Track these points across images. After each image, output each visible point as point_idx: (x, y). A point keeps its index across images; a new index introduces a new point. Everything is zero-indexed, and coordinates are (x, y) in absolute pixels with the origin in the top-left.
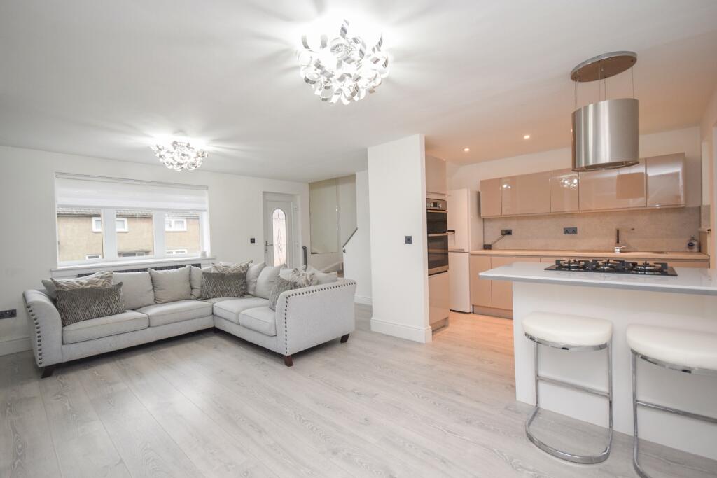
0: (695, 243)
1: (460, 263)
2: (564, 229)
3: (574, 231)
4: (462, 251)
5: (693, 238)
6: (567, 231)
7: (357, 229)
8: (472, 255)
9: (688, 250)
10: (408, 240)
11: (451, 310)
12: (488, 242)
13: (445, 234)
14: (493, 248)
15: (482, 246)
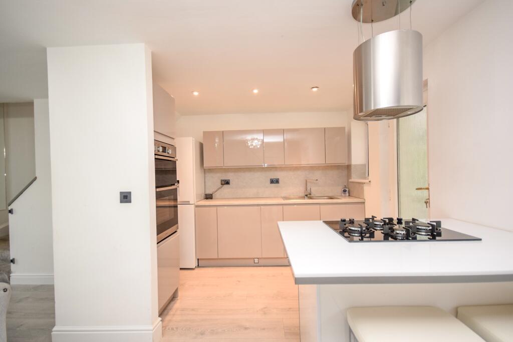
0: (347, 190)
1: (187, 216)
2: (271, 179)
3: (277, 181)
4: (187, 203)
5: (345, 187)
6: (272, 182)
7: (35, 179)
8: (197, 206)
9: (343, 195)
10: (126, 198)
11: (181, 269)
12: (208, 192)
13: (173, 187)
14: (213, 197)
15: (203, 196)
